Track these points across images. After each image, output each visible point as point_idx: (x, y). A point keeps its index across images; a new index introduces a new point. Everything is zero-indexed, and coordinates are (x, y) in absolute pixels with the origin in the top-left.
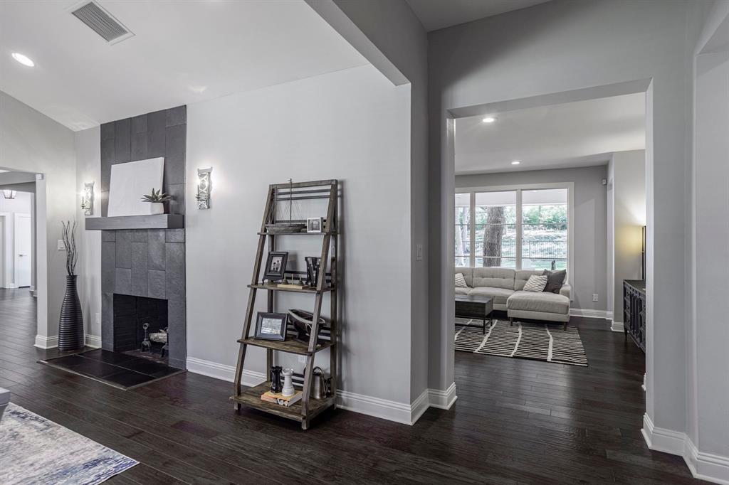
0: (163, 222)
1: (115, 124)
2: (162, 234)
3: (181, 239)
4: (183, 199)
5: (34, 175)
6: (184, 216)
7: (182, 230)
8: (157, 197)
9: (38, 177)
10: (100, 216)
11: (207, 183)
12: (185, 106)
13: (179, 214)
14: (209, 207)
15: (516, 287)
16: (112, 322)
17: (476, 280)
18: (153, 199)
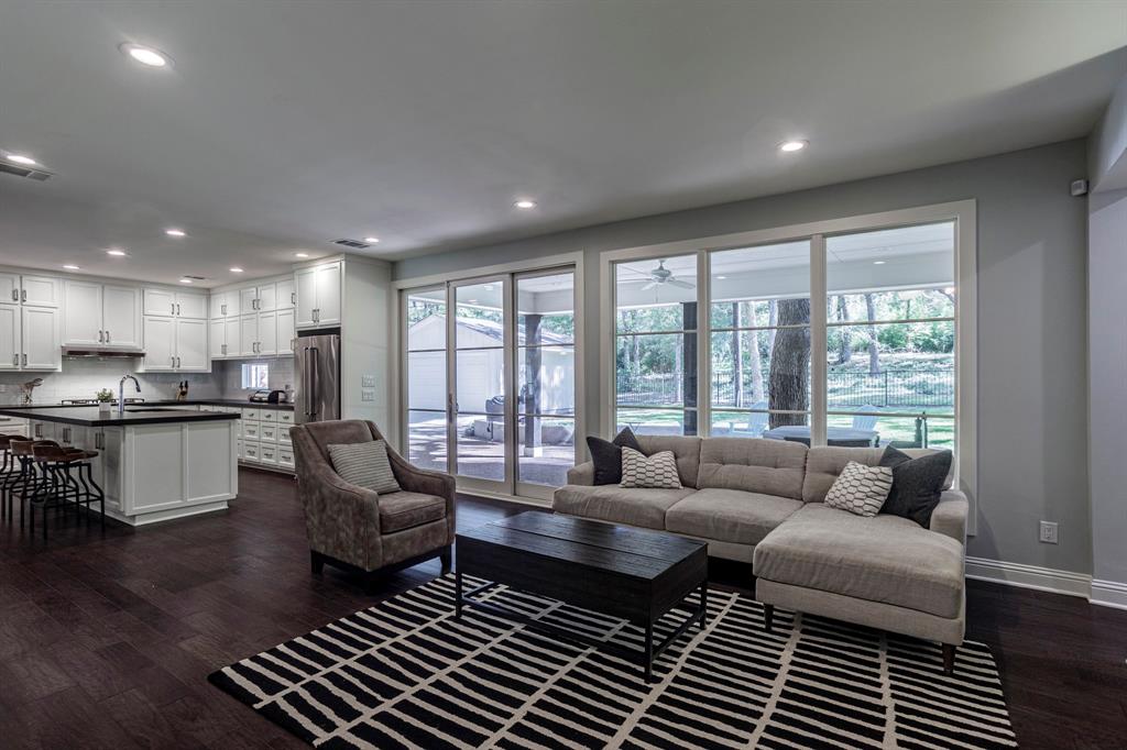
15: (806, 493)
17: (706, 470)
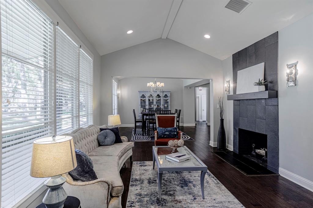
0: (266, 95)
1: (239, 53)
2: (263, 101)
3: (276, 104)
4: (277, 82)
5: (209, 80)
6: (277, 92)
7: (276, 99)
8: (261, 83)
9: (211, 81)
10: (233, 94)
11: (294, 71)
12: (278, 32)
13: (274, 90)
14: (296, 85)
16: (238, 141)
18: (260, 84)
